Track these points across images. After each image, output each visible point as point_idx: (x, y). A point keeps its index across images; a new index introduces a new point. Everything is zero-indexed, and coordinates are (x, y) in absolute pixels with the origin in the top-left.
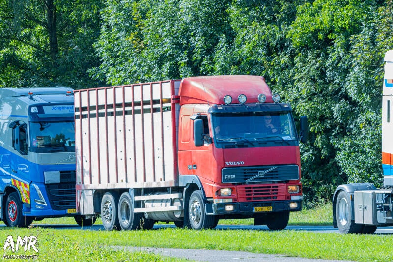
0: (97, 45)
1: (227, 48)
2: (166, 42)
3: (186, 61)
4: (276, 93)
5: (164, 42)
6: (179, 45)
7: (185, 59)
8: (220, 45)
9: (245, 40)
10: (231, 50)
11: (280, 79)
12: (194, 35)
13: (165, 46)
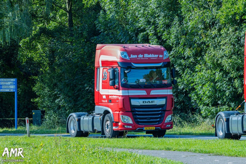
0: (97, 22)
1: (179, 24)
2: (140, 21)
3: (153, 32)
4: (209, 52)
5: (139, 21)
6: (149, 23)
7: (153, 31)
8: (174, 22)
9: (190, 20)
10: (182, 26)
11: (212, 44)
12: (158, 16)
13: (140, 23)
